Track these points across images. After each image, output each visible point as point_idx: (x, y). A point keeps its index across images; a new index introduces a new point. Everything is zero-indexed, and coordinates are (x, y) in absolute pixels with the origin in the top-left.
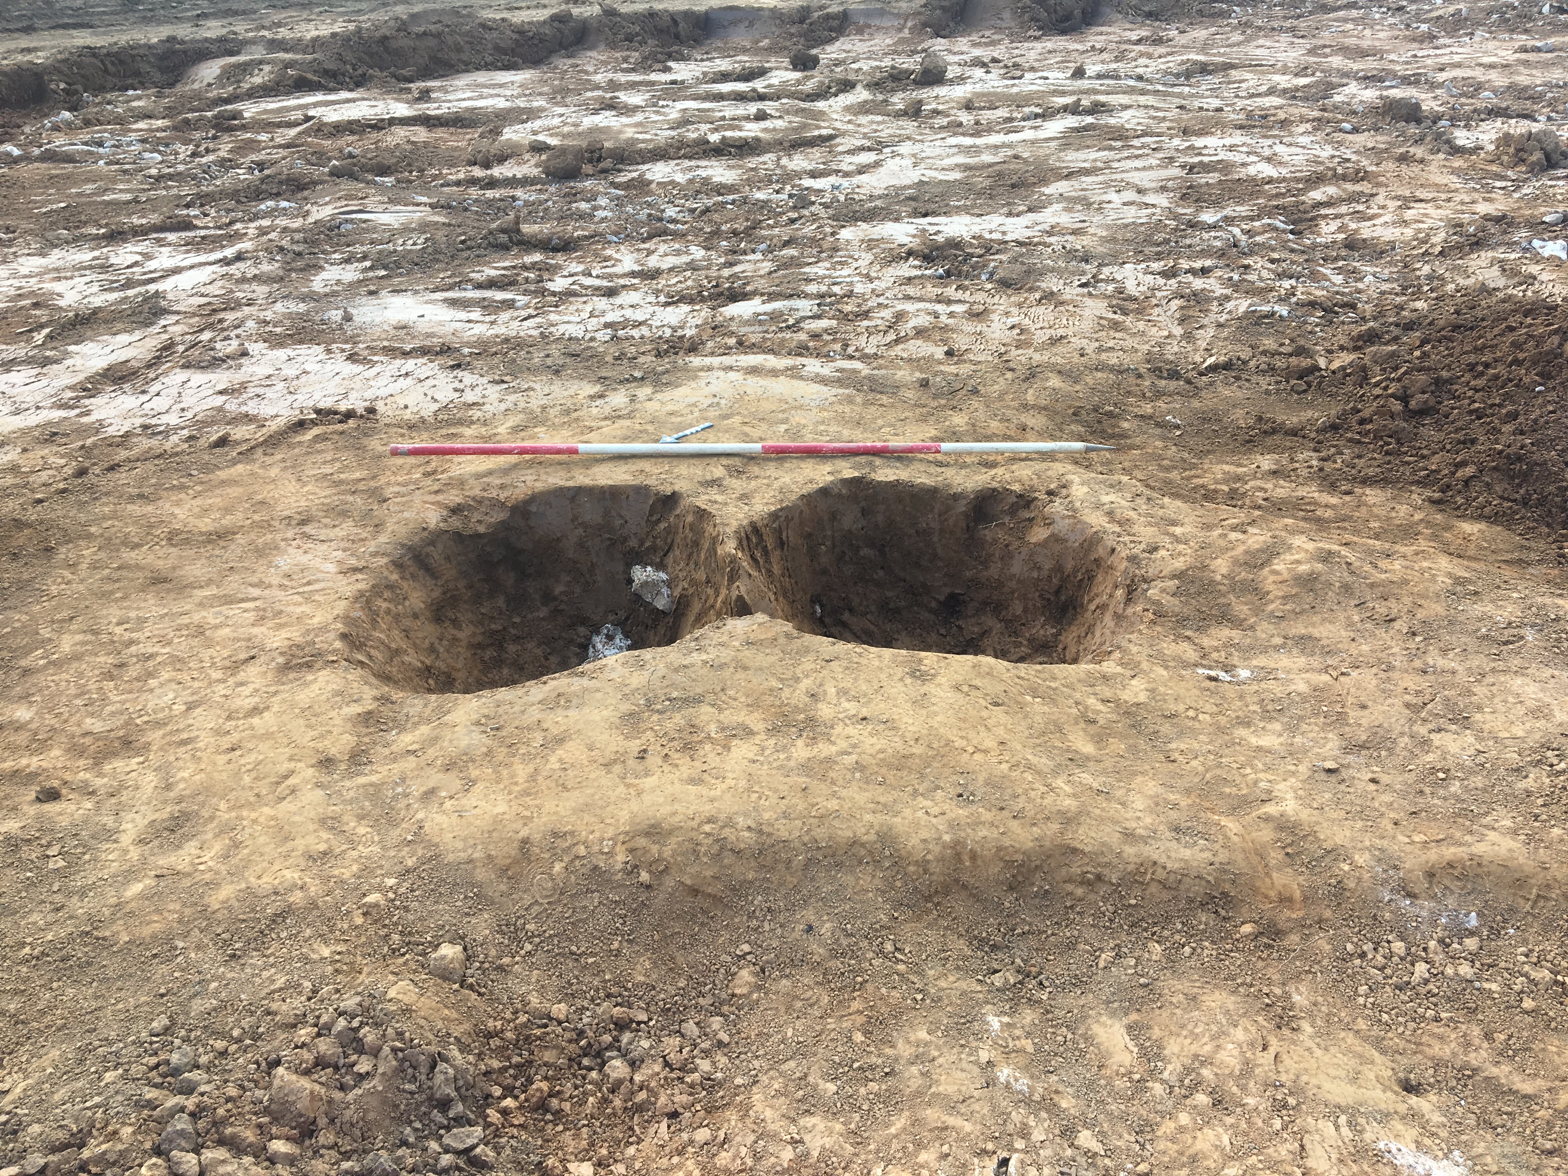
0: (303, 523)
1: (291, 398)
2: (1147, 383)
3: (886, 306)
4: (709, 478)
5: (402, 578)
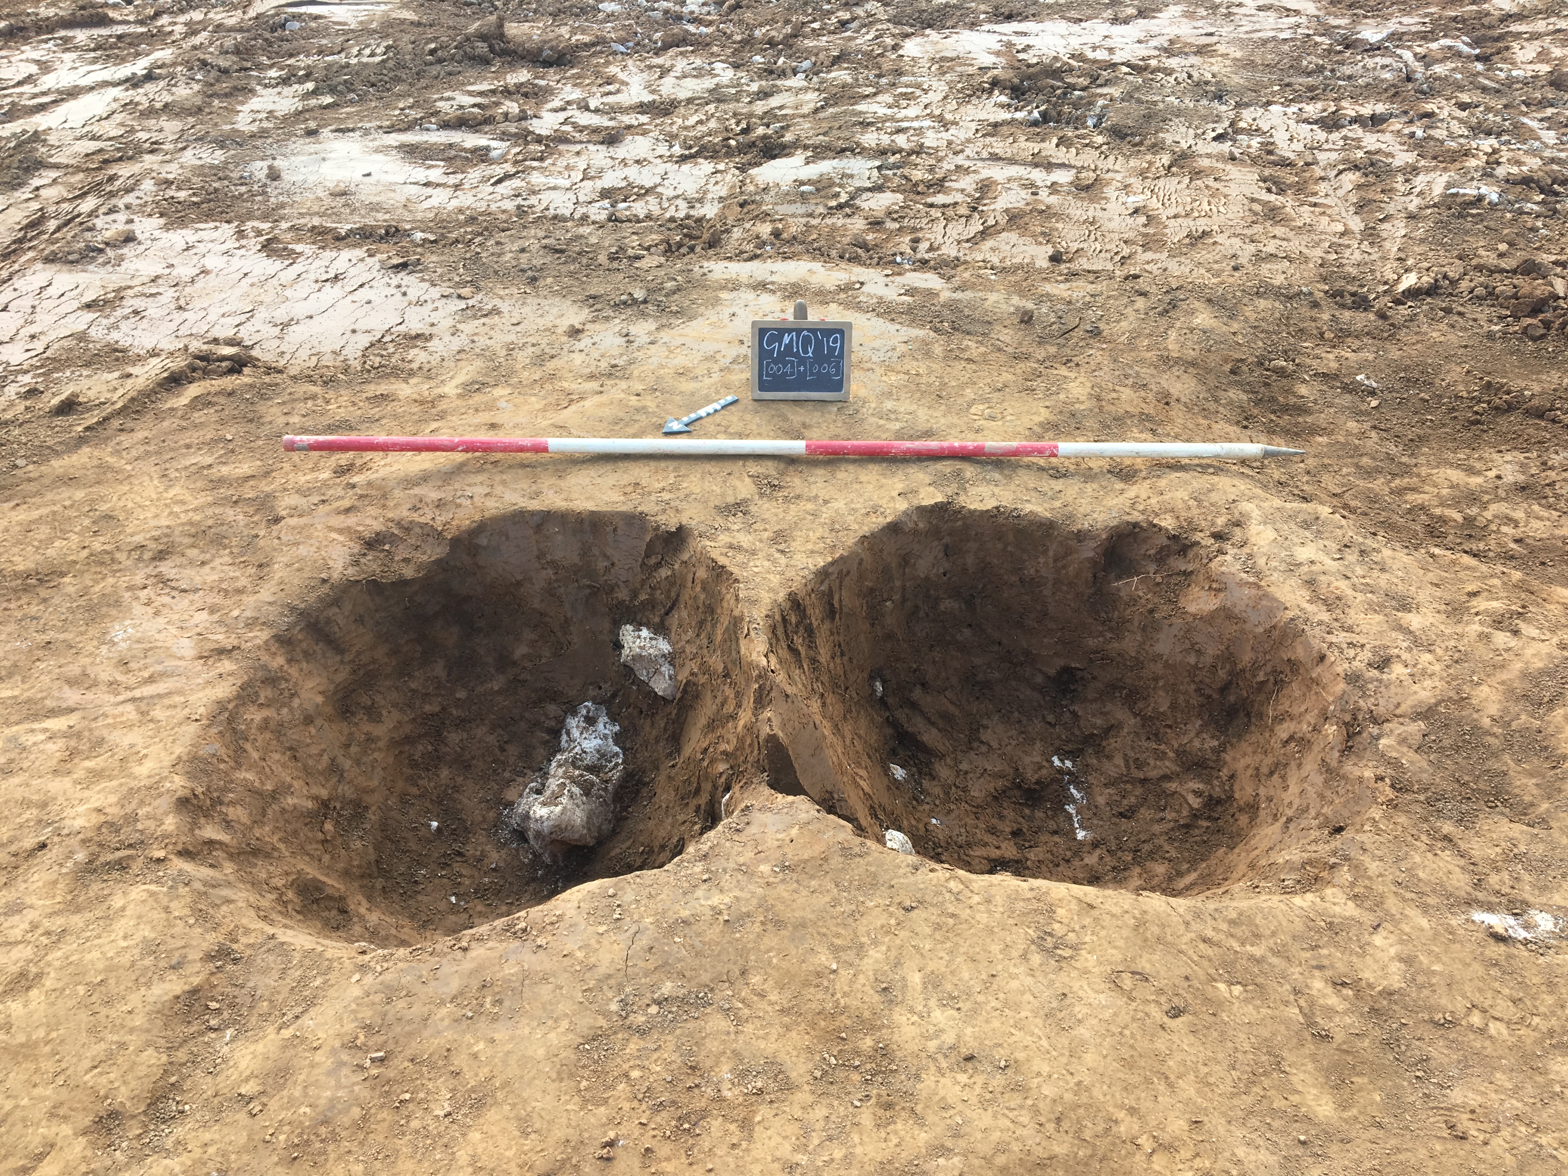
0: (161, 556)
1: (178, 317)
2: (1326, 316)
3: (967, 171)
4: (731, 500)
5: (290, 661)
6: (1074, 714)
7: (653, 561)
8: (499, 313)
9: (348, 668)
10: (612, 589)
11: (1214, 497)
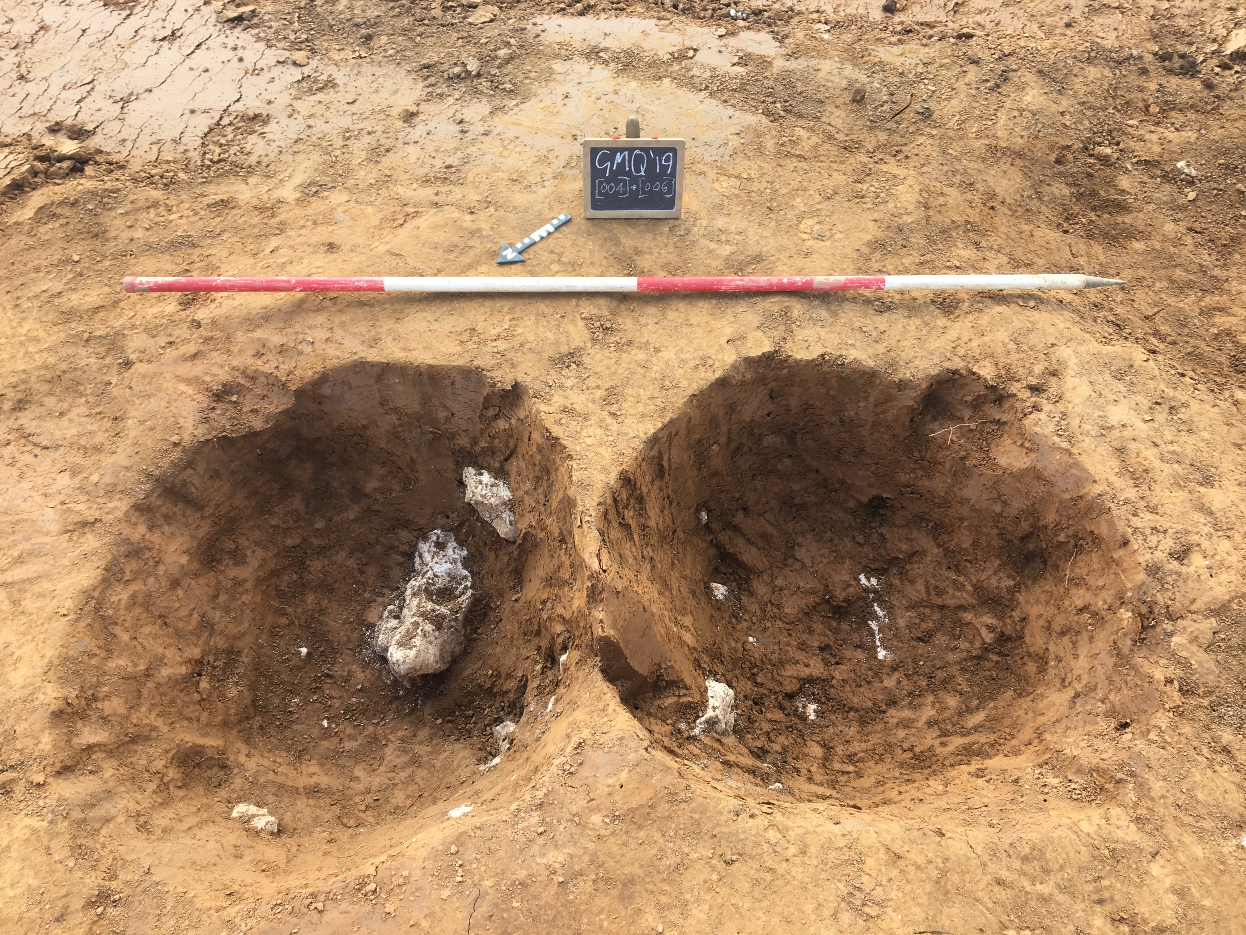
0: (20, 406)
1: (20, 90)
2: (1153, 86)
4: (564, 349)
5: (151, 528)
6: (882, 536)
7: (491, 413)
8: (335, 86)
9: (209, 522)
10: (453, 437)
11: (1033, 339)
